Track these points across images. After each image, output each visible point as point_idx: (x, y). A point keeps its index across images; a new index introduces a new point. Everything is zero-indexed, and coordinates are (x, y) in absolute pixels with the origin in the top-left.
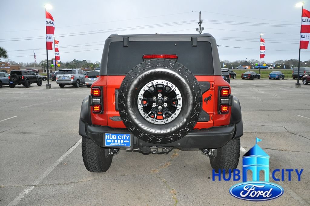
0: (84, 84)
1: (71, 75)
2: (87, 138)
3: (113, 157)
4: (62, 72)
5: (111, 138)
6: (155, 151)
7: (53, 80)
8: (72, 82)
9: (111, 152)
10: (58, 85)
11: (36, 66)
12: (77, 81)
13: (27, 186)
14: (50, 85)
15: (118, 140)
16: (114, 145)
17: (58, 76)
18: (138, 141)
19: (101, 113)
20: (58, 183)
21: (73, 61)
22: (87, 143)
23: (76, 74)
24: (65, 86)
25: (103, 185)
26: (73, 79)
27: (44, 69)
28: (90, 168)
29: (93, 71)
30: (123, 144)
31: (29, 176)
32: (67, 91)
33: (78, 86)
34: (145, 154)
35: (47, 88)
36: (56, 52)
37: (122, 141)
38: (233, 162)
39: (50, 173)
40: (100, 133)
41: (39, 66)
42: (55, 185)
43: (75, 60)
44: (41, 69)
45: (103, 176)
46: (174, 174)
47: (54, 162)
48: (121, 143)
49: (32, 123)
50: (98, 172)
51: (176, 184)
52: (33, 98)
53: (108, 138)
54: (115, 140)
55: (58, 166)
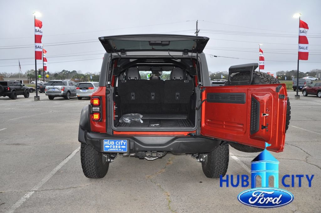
0: (75, 96)
1: (61, 86)
2: (86, 144)
3: (110, 164)
4: (52, 83)
5: (109, 143)
6: (150, 155)
7: (41, 92)
8: (62, 94)
9: (107, 159)
10: (47, 97)
11: (21, 77)
12: (67, 93)
13: (27, 191)
14: (39, 97)
15: (116, 146)
16: (112, 150)
17: (47, 87)
18: (134, 146)
19: (100, 121)
20: (57, 188)
21: (62, 71)
22: (86, 149)
23: (66, 85)
24: (55, 98)
25: (101, 190)
26: (64, 91)
27: (30, 80)
28: (88, 174)
29: (85, 82)
30: (120, 150)
31: (28, 183)
32: (56, 103)
33: (69, 98)
34: (140, 159)
35: (35, 100)
36: (44, 62)
37: (119, 147)
38: (223, 166)
39: (49, 180)
40: (99, 139)
41: (24, 76)
42: (54, 190)
43: (64, 70)
44: (27, 80)
45: (100, 182)
46: (168, 179)
47: (51, 171)
48: (118, 149)
49: (24, 135)
50: (96, 178)
51: (169, 187)
52: (22, 110)
53: (106, 144)
54: (113, 145)
55: (55, 174)
